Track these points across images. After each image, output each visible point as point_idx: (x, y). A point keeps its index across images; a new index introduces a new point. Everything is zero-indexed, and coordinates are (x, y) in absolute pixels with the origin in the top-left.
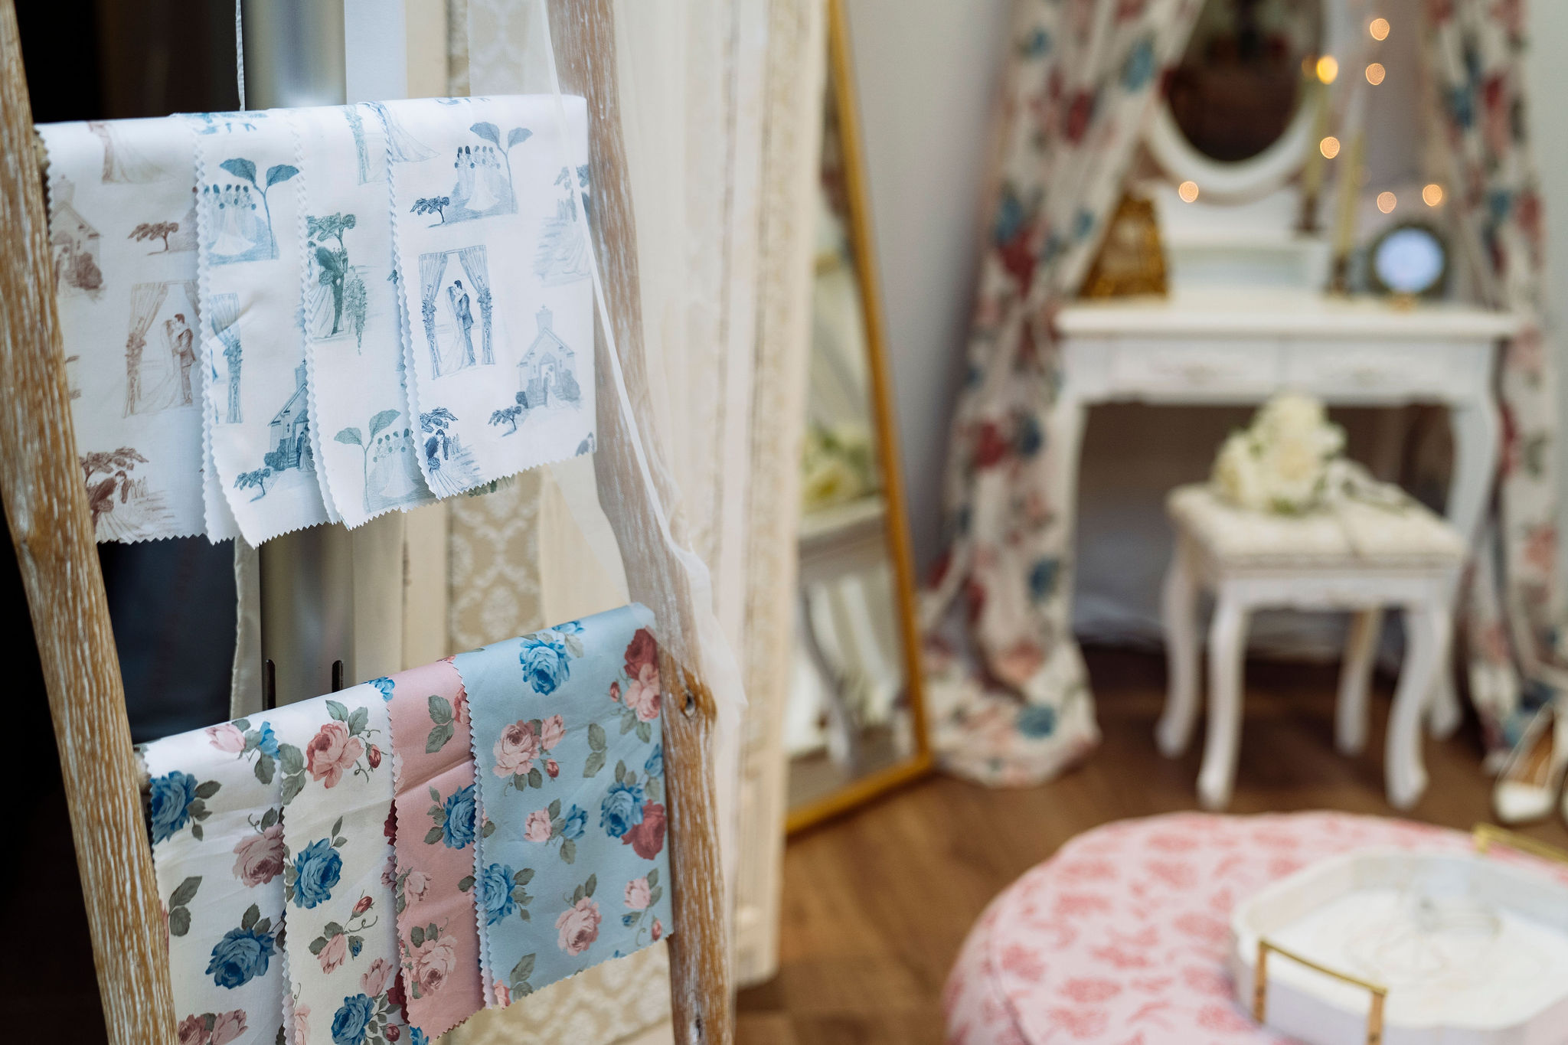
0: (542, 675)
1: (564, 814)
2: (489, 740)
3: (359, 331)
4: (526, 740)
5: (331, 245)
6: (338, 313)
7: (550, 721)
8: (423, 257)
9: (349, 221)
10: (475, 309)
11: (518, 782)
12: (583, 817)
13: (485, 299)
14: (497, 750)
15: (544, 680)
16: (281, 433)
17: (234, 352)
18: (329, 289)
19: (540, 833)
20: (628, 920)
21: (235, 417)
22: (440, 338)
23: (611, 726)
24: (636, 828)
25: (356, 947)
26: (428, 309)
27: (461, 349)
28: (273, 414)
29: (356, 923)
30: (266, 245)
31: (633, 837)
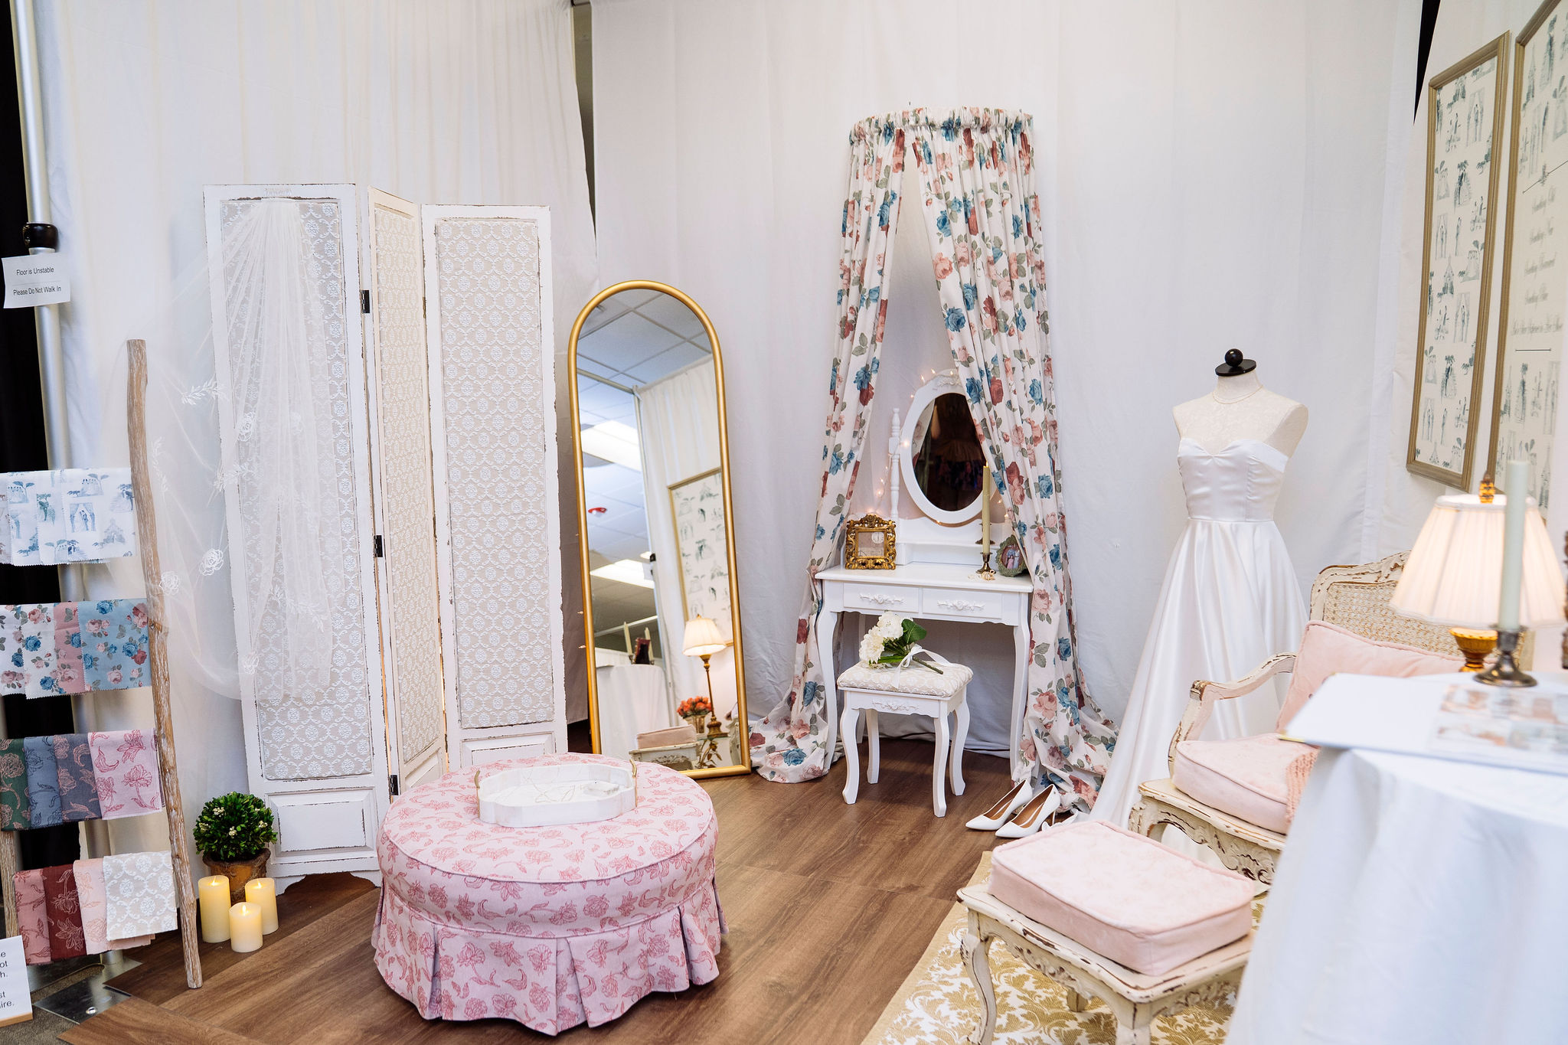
0: (103, 609)
1: (109, 646)
2: (84, 622)
3: (53, 520)
4: (97, 625)
5: (43, 500)
6: (46, 516)
7: (105, 621)
8: (71, 504)
9: (49, 495)
10: (89, 517)
11: (94, 635)
12: (116, 648)
13: (92, 515)
14: (87, 625)
15: (103, 610)
16: (32, 542)
17: (17, 523)
18: (43, 511)
19: (101, 649)
20: (131, 679)
21: (19, 537)
22: (76, 524)
23: (128, 627)
24: (135, 656)
25: (47, 665)
26: (72, 517)
27: (84, 526)
28: (30, 537)
29: (46, 659)
30: (25, 500)
31: (134, 658)
